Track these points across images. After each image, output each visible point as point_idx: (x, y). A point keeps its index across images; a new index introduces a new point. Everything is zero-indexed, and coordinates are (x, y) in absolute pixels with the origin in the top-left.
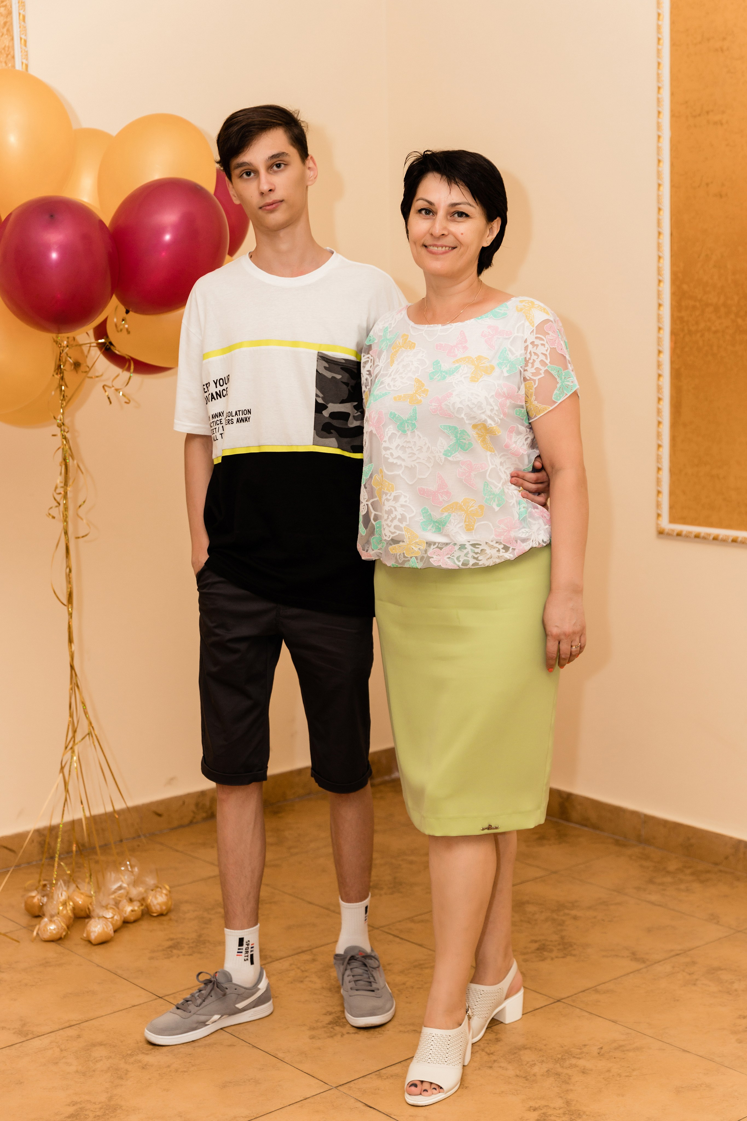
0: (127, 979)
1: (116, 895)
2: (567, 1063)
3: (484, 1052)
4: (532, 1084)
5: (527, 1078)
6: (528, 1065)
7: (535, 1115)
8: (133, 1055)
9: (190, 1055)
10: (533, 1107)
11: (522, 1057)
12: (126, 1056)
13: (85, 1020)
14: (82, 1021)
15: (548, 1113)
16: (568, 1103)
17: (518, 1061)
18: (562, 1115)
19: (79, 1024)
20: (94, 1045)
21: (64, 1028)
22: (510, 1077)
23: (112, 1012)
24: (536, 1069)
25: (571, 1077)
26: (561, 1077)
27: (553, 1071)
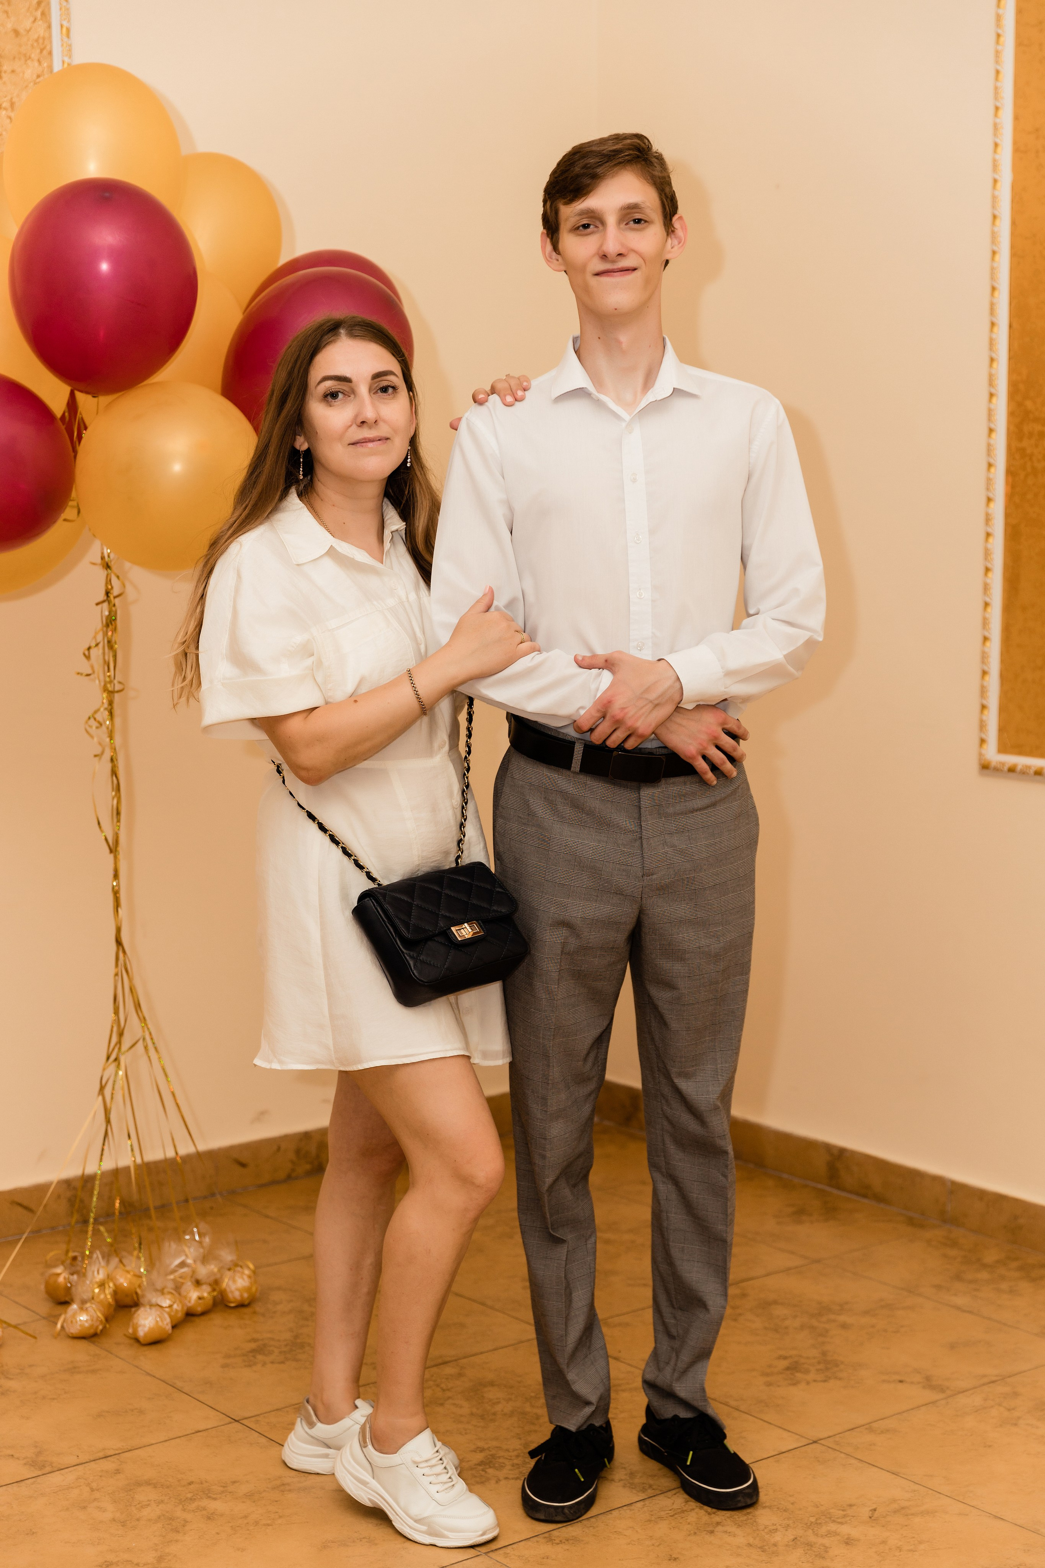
0: (190, 1394)
1: (177, 1274)
2: (823, 1530)
4: (770, 1558)
5: (765, 1549)
6: (766, 1530)
8: (195, 1499)
9: (276, 1501)
11: (757, 1520)
12: (185, 1501)
13: (127, 1448)
14: (124, 1451)
17: (752, 1525)
19: (119, 1454)
20: (139, 1484)
21: (97, 1460)
22: (739, 1547)
23: (167, 1438)
24: (778, 1537)
25: (828, 1549)
26: (813, 1548)
27: (802, 1539)
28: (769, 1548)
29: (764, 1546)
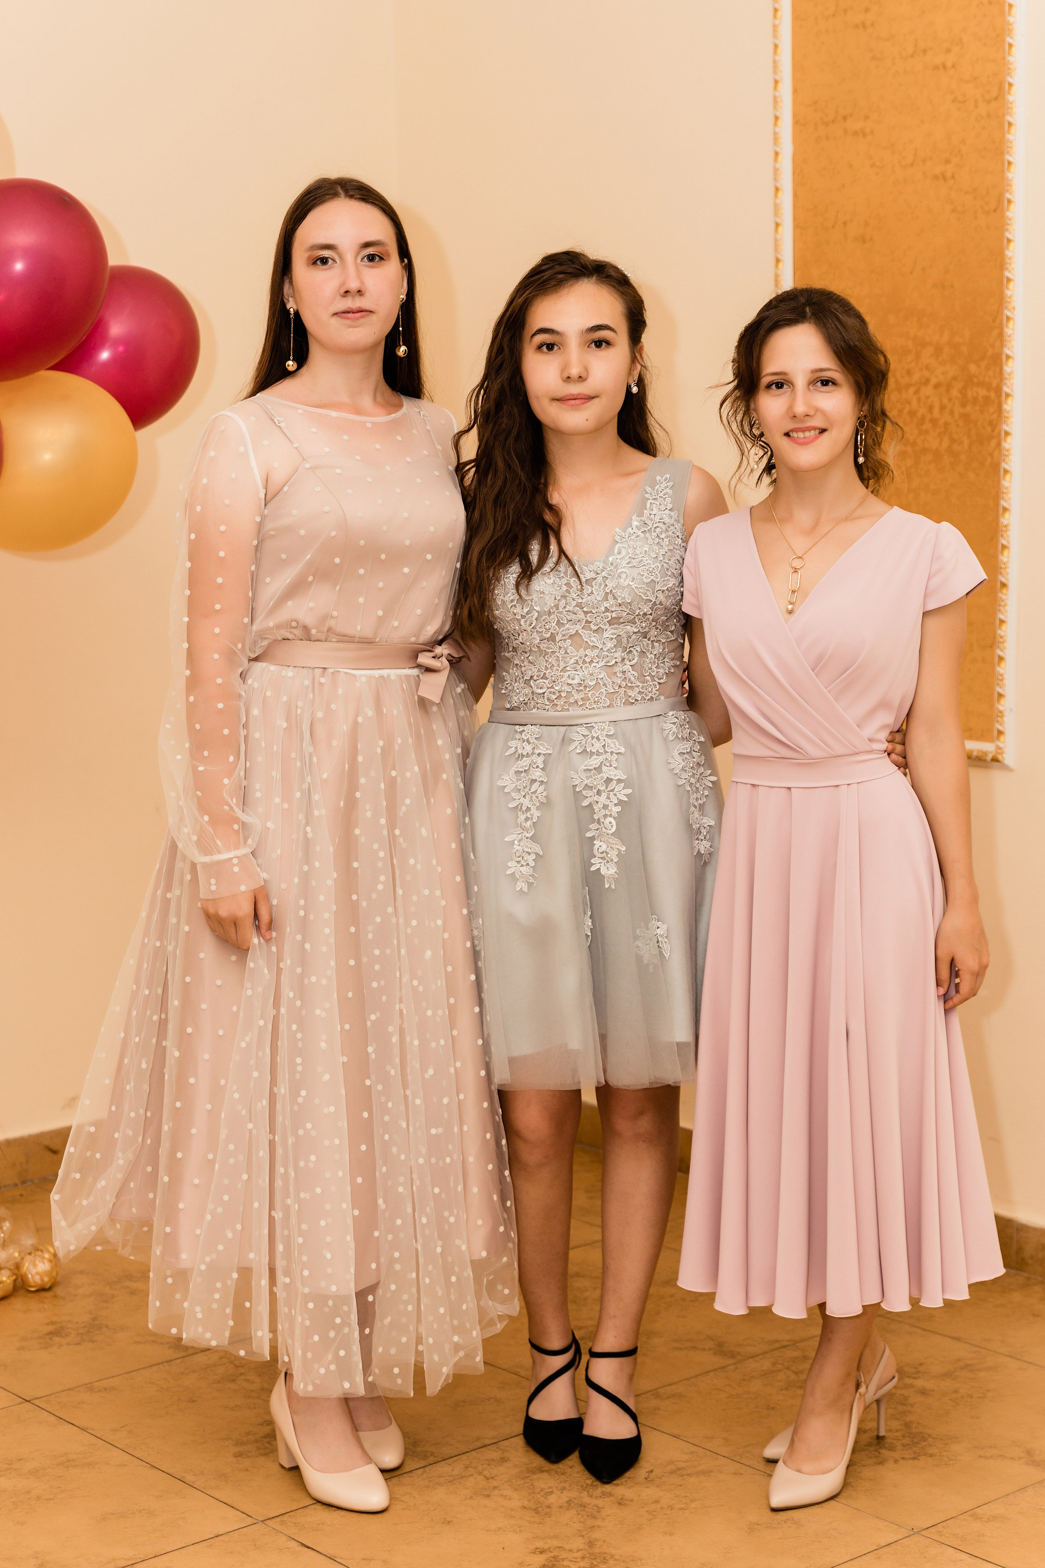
3: (481, 1477)
4: (543, 1519)
5: (540, 1511)
6: (539, 1492)
7: (541, 1559)
10: (540, 1548)
11: (534, 1483)
15: (560, 1557)
16: (591, 1544)
18: (579, 1560)
22: (513, 1509)
24: (552, 1499)
25: (601, 1510)
26: (586, 1509)
27: (576, 1501)
28: (543, 1510)
29: (538, 1508)
